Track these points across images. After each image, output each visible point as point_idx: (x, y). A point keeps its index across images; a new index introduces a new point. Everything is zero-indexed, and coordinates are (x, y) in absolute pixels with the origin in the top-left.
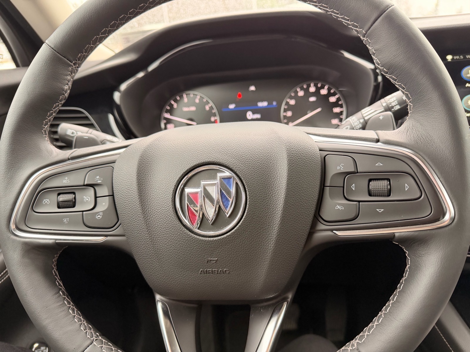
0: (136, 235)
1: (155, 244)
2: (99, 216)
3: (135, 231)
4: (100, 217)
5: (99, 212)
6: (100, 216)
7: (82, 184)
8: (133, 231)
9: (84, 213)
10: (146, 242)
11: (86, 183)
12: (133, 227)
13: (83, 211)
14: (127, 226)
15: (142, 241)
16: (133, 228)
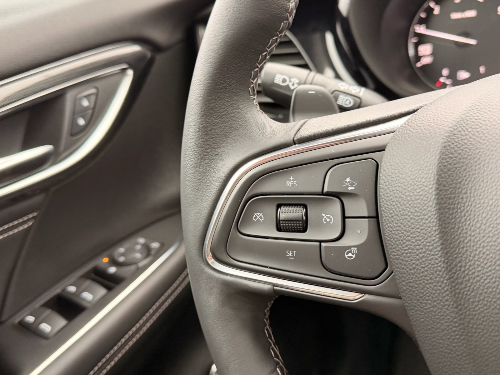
0: (429, 308)
1: (472, 336)
2: (350, 255)
3: (427, 300)
4: (352, 256)
5: (350, 247)
6: (353, 254)
7: (319, 190)
8: (423, 300)
9: (323, 244)
10: (450, 327)
11: (326, 190)
12: (422, 291)
13: (320, 242)
14: (410, 286)
15: (442, 324)
16: (423, 293)
